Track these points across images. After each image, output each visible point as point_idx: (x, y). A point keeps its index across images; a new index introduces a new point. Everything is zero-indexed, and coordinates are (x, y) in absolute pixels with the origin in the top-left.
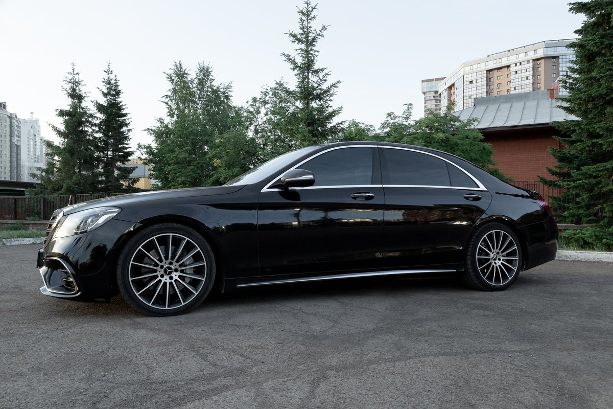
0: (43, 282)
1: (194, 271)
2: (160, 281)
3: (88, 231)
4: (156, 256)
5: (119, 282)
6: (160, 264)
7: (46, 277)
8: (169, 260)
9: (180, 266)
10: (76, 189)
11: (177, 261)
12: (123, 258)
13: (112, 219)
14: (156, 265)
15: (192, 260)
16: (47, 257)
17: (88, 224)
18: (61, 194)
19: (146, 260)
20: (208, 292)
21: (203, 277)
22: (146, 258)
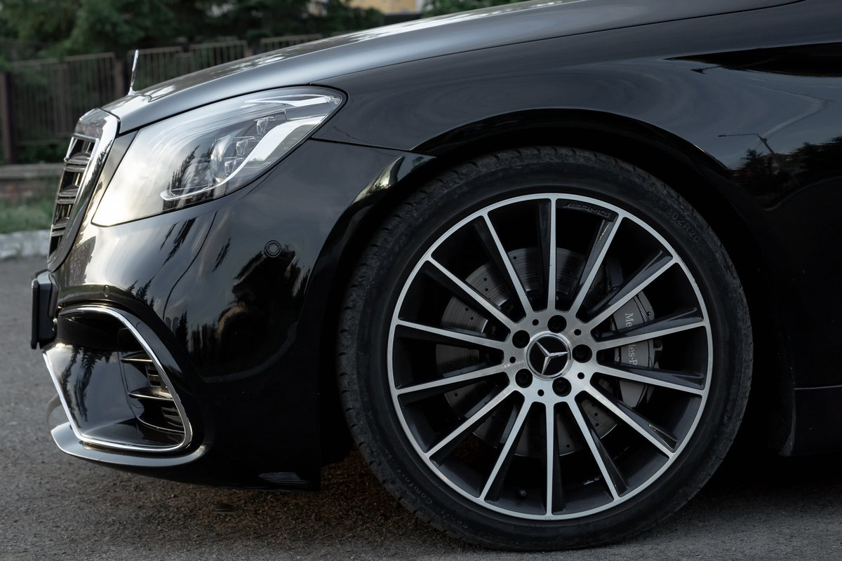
0: (58, 402)
1: (659, 357)
2: (517, 399)
3: (217, 194)
4: (494, 291)
5: (352, 402)
6: (514, 327)
7: (70, 387)
8: (551, 310)
9: (599, 334)
10: (126, 28)
11: (585, 315)
12: (360, 304)
13: (310, 138)
14: (498, 331)
15: (649, 308)
16: (67, 304)
17: (214, 166)
18: (72, 52)
19: (454, 309)
20: (723, 449)
21: (701, 383)
22: (454, 304)
